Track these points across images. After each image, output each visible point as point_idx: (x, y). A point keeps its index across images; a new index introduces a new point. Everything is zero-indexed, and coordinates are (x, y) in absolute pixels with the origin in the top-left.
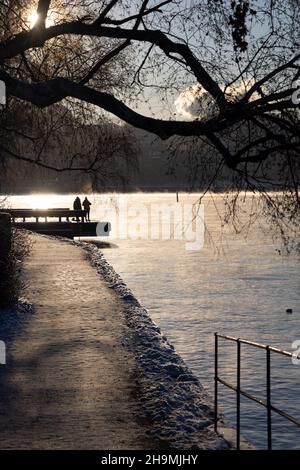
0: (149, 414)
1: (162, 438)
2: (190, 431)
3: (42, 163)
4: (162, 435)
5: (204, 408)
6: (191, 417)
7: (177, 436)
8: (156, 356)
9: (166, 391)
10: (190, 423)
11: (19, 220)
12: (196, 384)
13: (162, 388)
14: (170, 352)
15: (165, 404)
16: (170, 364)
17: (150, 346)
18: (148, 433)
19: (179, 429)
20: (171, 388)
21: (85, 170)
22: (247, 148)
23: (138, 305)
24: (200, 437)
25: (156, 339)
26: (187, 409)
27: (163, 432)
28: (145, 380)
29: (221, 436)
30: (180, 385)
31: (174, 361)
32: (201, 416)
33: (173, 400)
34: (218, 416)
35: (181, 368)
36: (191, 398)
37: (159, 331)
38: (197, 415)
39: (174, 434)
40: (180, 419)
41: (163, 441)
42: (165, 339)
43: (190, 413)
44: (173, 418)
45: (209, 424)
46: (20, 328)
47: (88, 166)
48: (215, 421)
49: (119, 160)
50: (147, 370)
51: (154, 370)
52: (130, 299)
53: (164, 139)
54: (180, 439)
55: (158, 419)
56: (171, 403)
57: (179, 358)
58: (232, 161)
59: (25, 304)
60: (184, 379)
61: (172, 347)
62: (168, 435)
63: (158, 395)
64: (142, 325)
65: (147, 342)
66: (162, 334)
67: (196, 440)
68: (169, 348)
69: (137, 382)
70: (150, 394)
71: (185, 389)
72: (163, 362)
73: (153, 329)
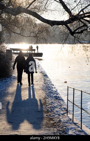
0: (48, 110)
1: (51, 117)
2: (59, 115)
3: (21, 34)
4: (51, 116)
5: (65, 108)
6: (60, 111)
7: (55, 117)
8: (52, 93)
9: (54, 103)
10: (60, 113)
11: (15, 52)
12: (63, 101)
13: (52, 102)
14: (56, 91)
15: (53, 107)
16: (56, 95)
17: (50, 90)
18: (47, 115)
19: (56, 114)
20: (55, 102)
21: (34, 37)
23: (48, 77)
24: (62, 117)
25: (52, 88)
26: (59, 109)
27: (51, 115)
28: (47, 100)
29: (69, 117)
30: (58, 101)
31: (57, 94)
32: (63, 111)
33: (55, 106)
35: (59, 97)
36: (61, 106)
37: (53, 85)
38: (62, 111)
39: (54, 116)
40: (57, 112)
41: (51, 118)
42: (55, 88)
43: (60, 110)
44: (55, 111)
45: (65, 113)
46: (12, 84)
48: (67, 112)
50: (49, 97)
51: (51, 97)
52: (46, 76)
53: (52, 26)
54: (56, 117)
55: (50, 112)
57: (59, 93)
58: (72, 33)
59: (14, 76)
60: (59, 100)
61: (57, 90)
62: (53, 116)
63: (51, 104)
64: (49, 83)
65: (49, 89)
66: (54, 86)
67: (61, 118)
68: (56, 90)
69: (45, 100)
70: (49, 104)
71: (59, 103)
72: (53, 94)
73: (52, 84)
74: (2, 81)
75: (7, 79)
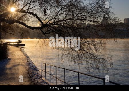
0: (30, 76)
1: (32, 80)
2: (37, 79)
5: (40, 75)
6: (38, 77)
8: (32, 67)
11: (9, 44)
12: (39, 71)
13: (33, 72)
15: (33, 75)
18: (30, 80)
23: (29, 58)
24: (39, 80)
31: (35, 67)
33: (35, 74)
34: (42, 76)
36: (38, 74)
39: (34, 80)
40: (36, 77)
42: (34, 64)
44: (34, 77)
45: (40, 78)
47: (21, 34)
49: (26, 33)
50: (30, 69)
51: (32, 69)
52: (28, 57)
53: (33, 30)
55: (32, 77)
58: (44, 34)
59: (9, 58)
60: (37, 70)
63: (32, 73)
64: (30, 61)
65: (31, 64)
69: (29, 71)
71: (37, 72)
73: (32, 62)
74: (2, 61)
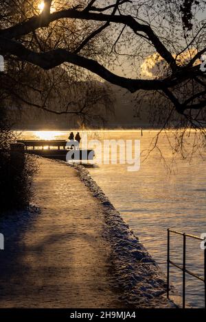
0: (120, 285)
1: (130, 302)
2: (150, 297)
3: (47, 108)
4: (131, 300)
5: (160, 281)
6: (150, 288)
7: (141, 301)
8: (126, 245)
9: (133, 269)
10: (150, 292)
11: (30, 148)
12: (154, 264)
13: (130, 267)
14: (135, 242)
15: (132, 279)
16: (136, 250)
17: (121, 237)
18: (120, 298)
19: (142, 296)
20: (136, 267)
21: (77, 113)
22: (192, 99)
23: (113, 209)
24: (157, 302)
25: (126, 233)
26: (148, 282)
27: (131, 298)
28: (118, 261)
29: (172, 301)
30: (143, 265)
31: (139, 248)
32: (157, 287)
33: (138, 276)
34: (170, 287)
35: (143, 253)
36: (150, 275)
37: (128, 227)
38: (155, 287)
39: (138, 299)
40: (143, 289)
41: (131, 304)
42: (132, 233)
43: (150, 285)
44: (138, 288)
45: (163, 293)
46: (31, 224)
47: (79, 111)
48: (168, 290)
49: (101, 106)
50: (120, 254)
51: (124, 254)
52: (107, 204)
53: (132, 92)
54: (143, 303)
55: (127, 289)
56: (137, 278)
57: (142, 246)
58: (180, 108)
59: (34, 207)
60: (146, 261)
61: (137, 238)
62: (134, 300)
63: (127, 272)
64: (116, 223)
65: (119, 235)
66: (130, 229)
67: (154, 304)
68: (135, 239)
69: (112, 262)
70: (121, 271)
71: (146, 268)
72: (131, 249)
73: (124, 225)
74: (7, 218)
75: (17, 212)
